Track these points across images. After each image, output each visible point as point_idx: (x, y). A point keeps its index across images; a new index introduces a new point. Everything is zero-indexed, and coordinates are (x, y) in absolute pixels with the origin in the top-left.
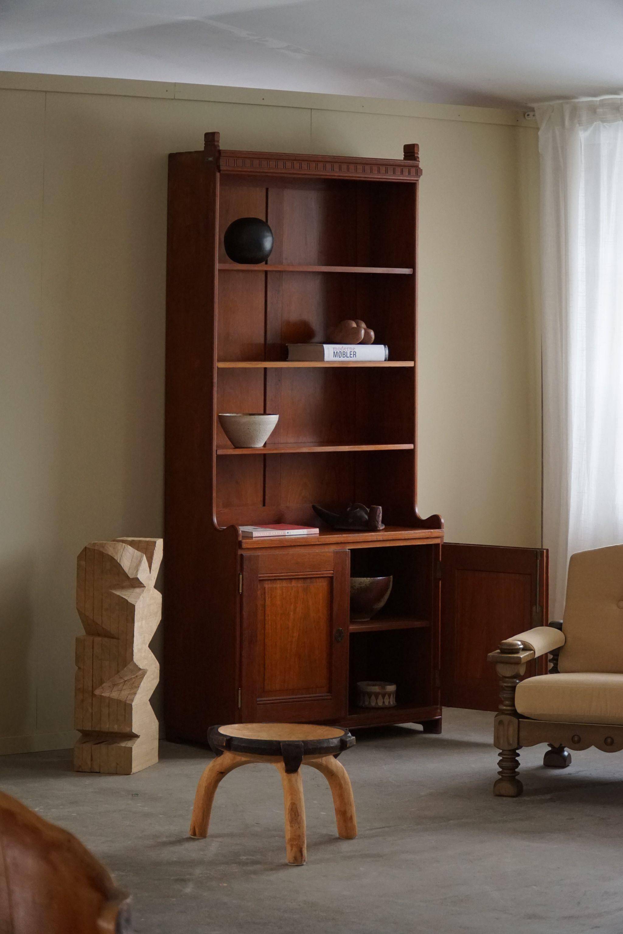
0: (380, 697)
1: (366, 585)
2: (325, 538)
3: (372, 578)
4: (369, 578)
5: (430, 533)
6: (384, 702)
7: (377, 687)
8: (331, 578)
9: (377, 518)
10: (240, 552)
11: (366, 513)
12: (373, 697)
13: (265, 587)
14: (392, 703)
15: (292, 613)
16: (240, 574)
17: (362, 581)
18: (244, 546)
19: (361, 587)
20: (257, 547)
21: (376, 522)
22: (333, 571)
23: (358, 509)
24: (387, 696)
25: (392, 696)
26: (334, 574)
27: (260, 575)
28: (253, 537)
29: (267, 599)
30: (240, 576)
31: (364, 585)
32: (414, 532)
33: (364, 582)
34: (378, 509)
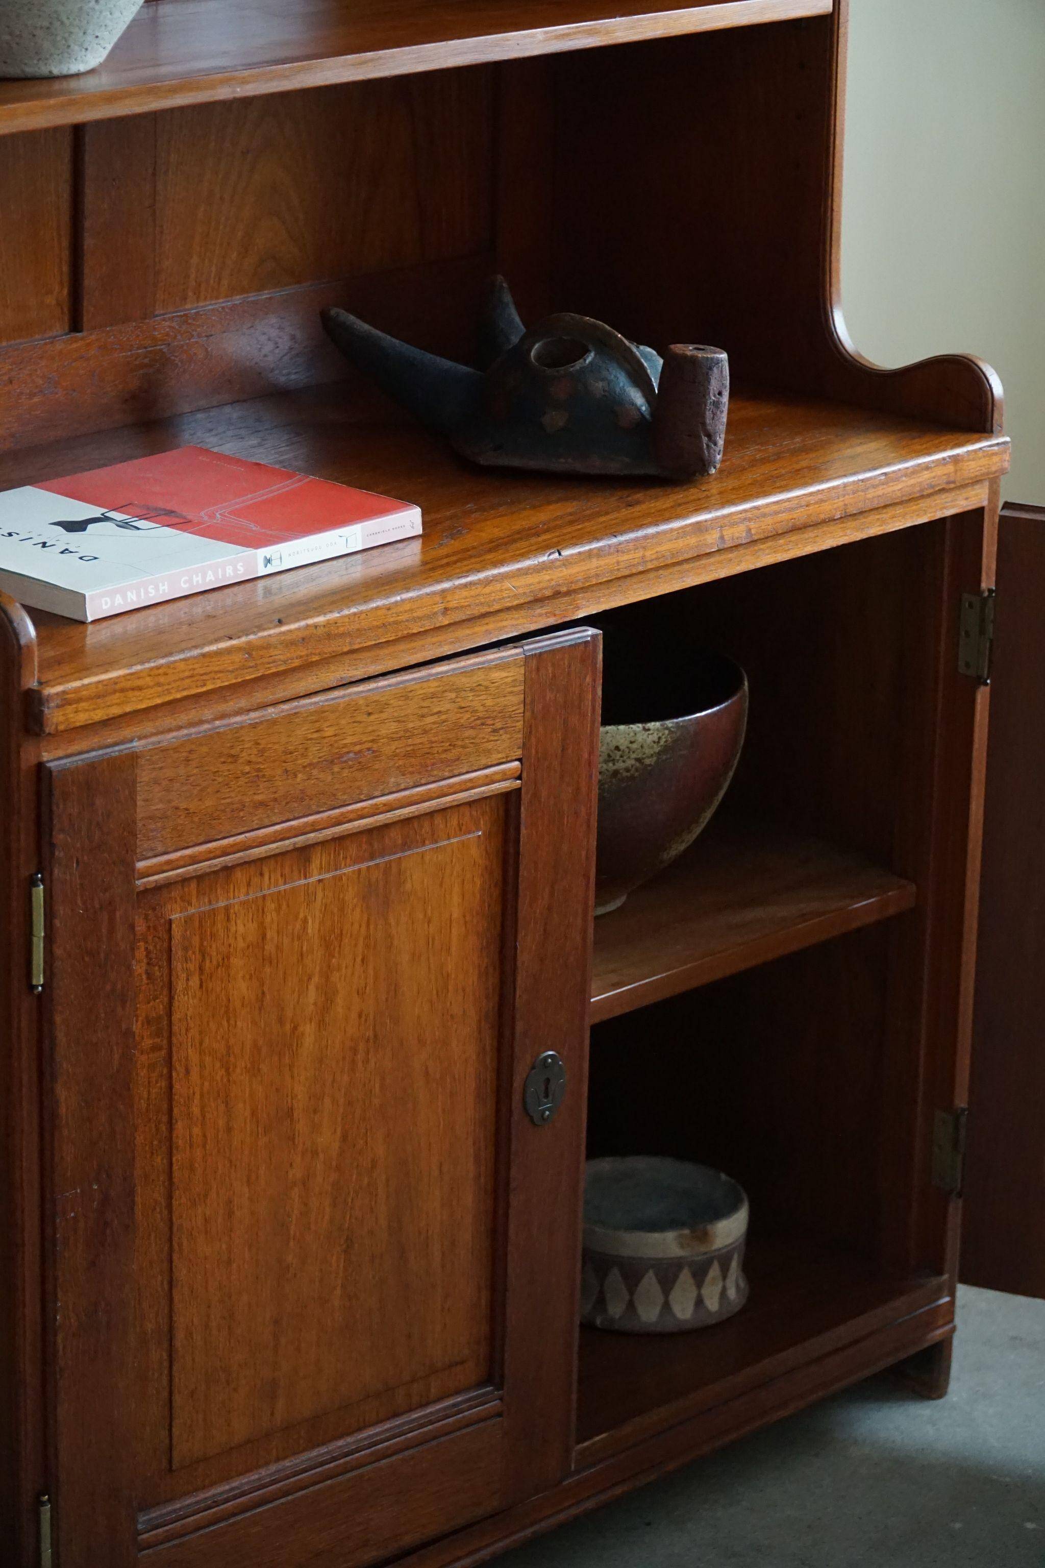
0: (685, 1277)
1: (638, 760)
3: (669, 723)
4: (658, 724)
5: (950, 468)
6: (699, 1302)
7: (670, 1236)
9: (708, 414)
10: (29, 755)
12: (650, 1282)
13: (170, 922)
14: (732, 1293)
15: (309, 1030)
16: (33, 883)
18: (55, 718)
20: (128, 709)
21: (705, 439)
22: (517, 763)
23: (590, 358)
24: (715, 1271)
25: (734, 1264)
26: (524, 775)
27: (140, 865)
28: (90, 619)
29: (180, 986)
30: (34, 890)
31: (629, 763)
32: (885, 474)
33: (634, 746)
34: (711, 369)
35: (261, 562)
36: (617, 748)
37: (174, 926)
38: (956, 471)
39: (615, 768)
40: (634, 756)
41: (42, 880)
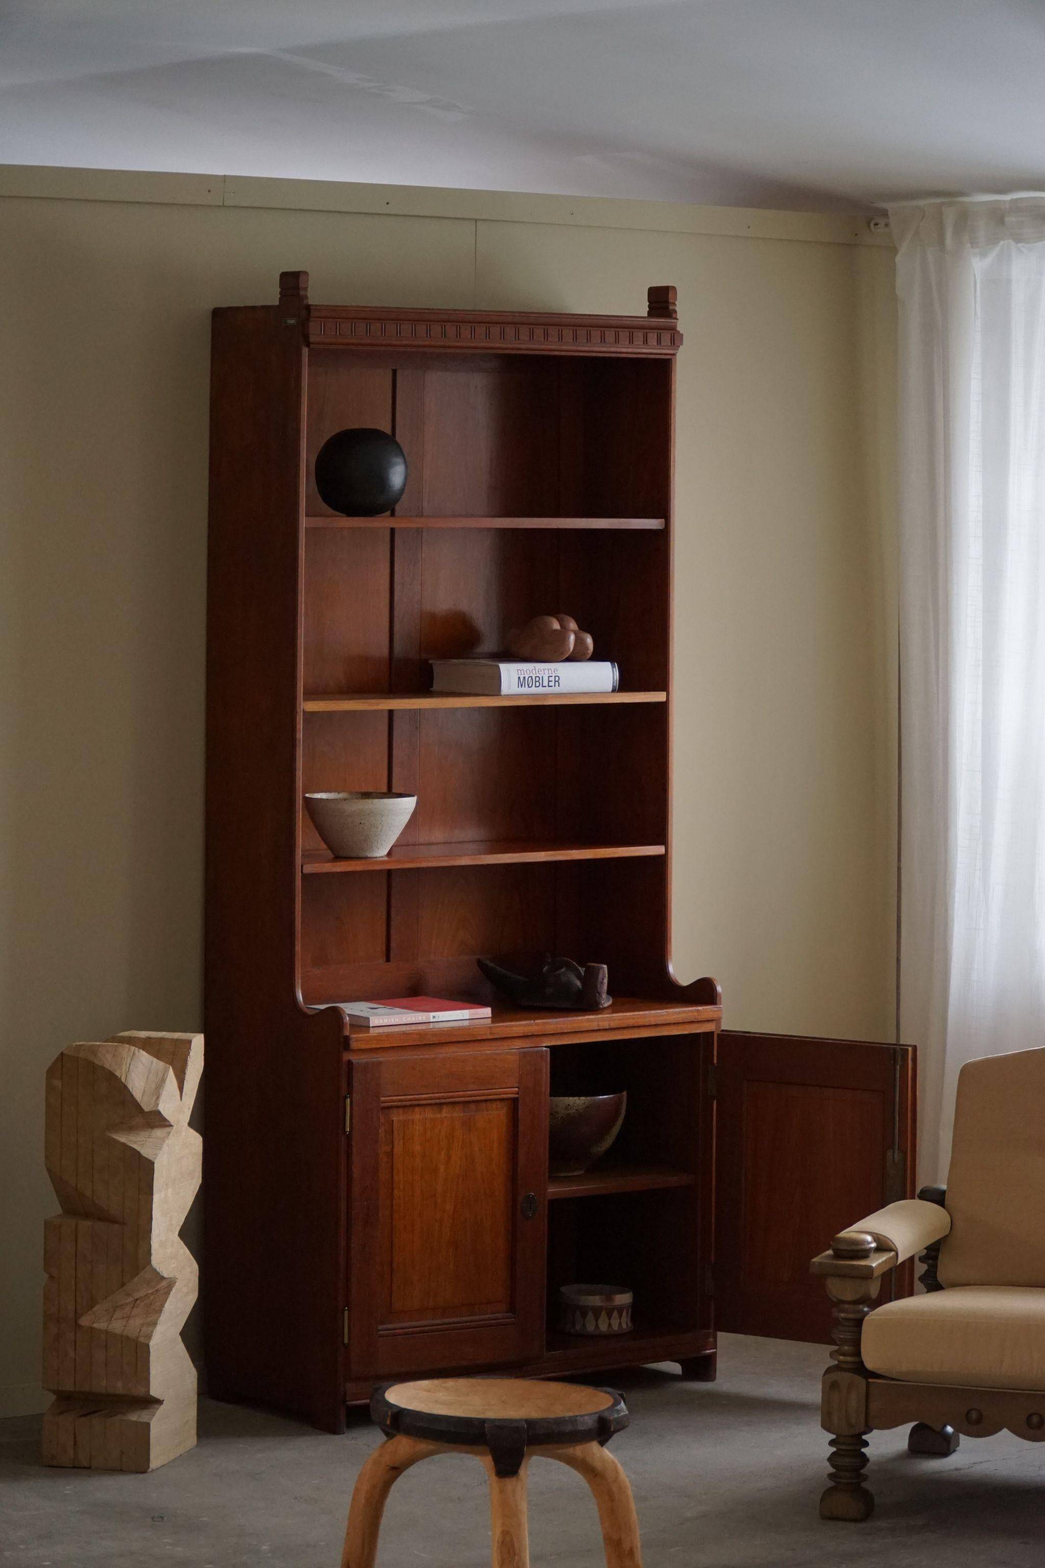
0: (604, 1314)
1: (577, 1110)
2: (503, 1026)
3: (588, 1098)
4: (584, 1098)
5: (696, 1014)
6: (610, 1325)
7: (597, 1297)
8: (515, 1101)
9: (599, 986)
10: (347, 1056)
11: (579, 976)
12: (590, 1316)
13: (393, 1121)
14: (624, 1326)
15: (442, 1168)
16: (346, 1098)
17: (571, 1104)
18: (354, 1045)
19: (569, 1114)
20: (379, 1046)
21: (597, 994)
22: (517, 1089)
23: (563, 970)
24: (615, 1314)
25: (624, 1314)
26: (520, 1093)
27: (382, 1099)
28: (371, 1026)
29: (396, 1143)
30: (347, 1100)
31: (573, 1111)
32: (667, 1012)
33: (575, 1105)
34: (600, 970)
35: (432, 1017)
36: (569, 1105)
37: (394, 1122)
38: (698, 1015)
39: (569, 1112)
40: (575, 1108)
41: (349, 1097)
